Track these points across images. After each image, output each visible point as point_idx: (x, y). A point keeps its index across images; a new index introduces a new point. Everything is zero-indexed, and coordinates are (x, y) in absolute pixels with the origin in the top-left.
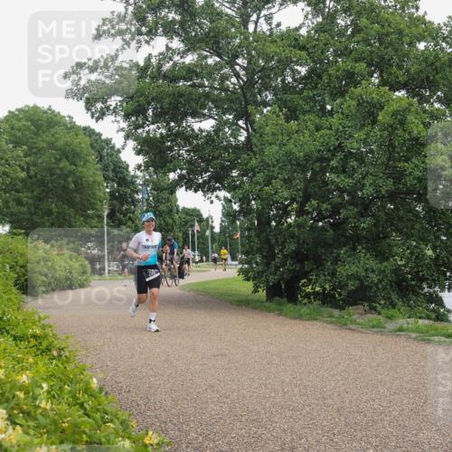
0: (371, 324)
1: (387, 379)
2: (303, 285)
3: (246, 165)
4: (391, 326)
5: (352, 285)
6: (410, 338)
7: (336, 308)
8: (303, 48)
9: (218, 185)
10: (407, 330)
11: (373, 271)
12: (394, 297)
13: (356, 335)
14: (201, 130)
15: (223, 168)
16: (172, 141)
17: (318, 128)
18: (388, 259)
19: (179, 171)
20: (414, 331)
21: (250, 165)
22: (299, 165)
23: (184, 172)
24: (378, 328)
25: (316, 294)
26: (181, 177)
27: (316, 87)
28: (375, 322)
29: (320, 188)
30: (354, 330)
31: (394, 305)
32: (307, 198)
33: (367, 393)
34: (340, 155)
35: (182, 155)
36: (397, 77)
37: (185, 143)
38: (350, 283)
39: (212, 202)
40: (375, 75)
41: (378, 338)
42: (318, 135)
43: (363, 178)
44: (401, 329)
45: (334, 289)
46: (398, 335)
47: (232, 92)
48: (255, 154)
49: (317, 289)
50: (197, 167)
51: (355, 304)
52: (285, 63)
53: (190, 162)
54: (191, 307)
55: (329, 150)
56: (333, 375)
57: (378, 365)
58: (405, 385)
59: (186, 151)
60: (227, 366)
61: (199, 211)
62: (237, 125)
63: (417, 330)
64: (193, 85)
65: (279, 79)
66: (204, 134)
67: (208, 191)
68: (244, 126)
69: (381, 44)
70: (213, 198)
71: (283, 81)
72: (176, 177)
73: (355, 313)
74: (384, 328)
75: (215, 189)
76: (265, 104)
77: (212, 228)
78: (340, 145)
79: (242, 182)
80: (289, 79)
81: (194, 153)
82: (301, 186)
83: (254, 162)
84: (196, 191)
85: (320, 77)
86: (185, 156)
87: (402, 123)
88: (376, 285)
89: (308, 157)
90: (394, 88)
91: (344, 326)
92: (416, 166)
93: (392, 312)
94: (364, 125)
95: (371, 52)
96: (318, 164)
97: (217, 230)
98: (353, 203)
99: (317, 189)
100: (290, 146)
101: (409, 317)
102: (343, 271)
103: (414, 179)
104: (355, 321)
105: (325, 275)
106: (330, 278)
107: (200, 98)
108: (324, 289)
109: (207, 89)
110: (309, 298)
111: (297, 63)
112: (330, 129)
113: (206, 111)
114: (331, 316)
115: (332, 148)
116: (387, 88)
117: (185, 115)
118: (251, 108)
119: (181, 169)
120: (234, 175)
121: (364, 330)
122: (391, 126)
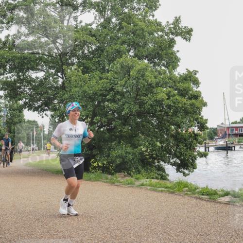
0: (127, 182)
1: (134, 211)
2: (93, 162)
3: (62, 97)
4: (137, 183)
5: (118, 161)
6: (147, 189)
7: (109, 174)
8: (93, 36)
9: (46, 108)
10: (146, 185)
11: (130, 154)
12: (140, 167)
13: (119, 188)
14: (37, 78)
15: (49, 99)
16: (20, 83)
17: (101, 79)
18: (137, 147)
19: (24, 100)
20: (149, 186)
21: (64, 97)
22: (90, 98)
23: (27, 100)
24: (131, 184)
25: (99, 167)
26: (25, 103)
27: (100, 57)
28: (129, 181)
29: (101, 110)
30: (118, 186)
31: (139, 172)
32: (94, 115)
33: (123, 219)
34: (112, 93)
35: (26, 91)
36: (143, 53)
37: (28, 85)
38: (117, 160)
39: (43, 117)
40: (132, 51)
41: (130, 189)
42: (101, 82)
43: (124, 105)
44: (142, 185)
45: (109, 164)
46: (141, 188)
47: (55, 58)
48: (66, 91)
49: (100, 164)
50: (34, 98)
51: (120, 172)
52: (84, 43)
53: (30, 95)
54: (30, 176)
55: (106, 90)
56: (106, 210)
57: (130, 204)
58: (143, 214)
59: (29, 89)
60: (48, 208)
61: (37, 122)
62: (57, 75)
63: (151, 185)
64: (33, 53)
65: (81, 51)
66: (39, 80)
67: (41, 111)
68: (61, 76)
69: (134, 35)
70: (44, 115)
71: (83, 53)
72: (23, 103)
73: (119, 177)
74: (134, 184)
75: (44, 110)
76: (73, 64)
77: (44, 131)
78: (112, 88)
79: (60, 107)
80: (86, 52)
81: (33, 90)
82: (91, 109)
83: (66, 96)
84: (34, 111)
85: (102, 51)
86: (28, 91)
87: (143, 76)
88: (131, 162)
89: (95, 94)
90: (140, 58)
91: (113, 183)
92: (150, 99)
93: (138, 176)
94: (125, 77)
95: (129, 39)
96: (100, 97)
97: (46, 132)
98: (119, 118)
99: (100, 111)
100: (86, 88)
101: (147, 178)
102: (114, 153)
103: (149, 105)
104: (119, 181)
105: (104, 157)
106: (107, 158)
107: (36, 60)
108: (104, 164)
109: (41, 55)
110: (96, 169)
111: (90, 43)
112: (107, 79)
113: (40, 67)
114: (107, 179)
115: (108, 89)
116: (137, 58)
117: (28, 69)
118: (64, 67)
119: (26, 99)
120: (55, 102)
121: (123, 186)
122: (137, 77)
